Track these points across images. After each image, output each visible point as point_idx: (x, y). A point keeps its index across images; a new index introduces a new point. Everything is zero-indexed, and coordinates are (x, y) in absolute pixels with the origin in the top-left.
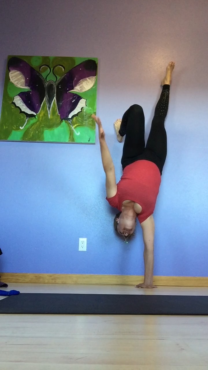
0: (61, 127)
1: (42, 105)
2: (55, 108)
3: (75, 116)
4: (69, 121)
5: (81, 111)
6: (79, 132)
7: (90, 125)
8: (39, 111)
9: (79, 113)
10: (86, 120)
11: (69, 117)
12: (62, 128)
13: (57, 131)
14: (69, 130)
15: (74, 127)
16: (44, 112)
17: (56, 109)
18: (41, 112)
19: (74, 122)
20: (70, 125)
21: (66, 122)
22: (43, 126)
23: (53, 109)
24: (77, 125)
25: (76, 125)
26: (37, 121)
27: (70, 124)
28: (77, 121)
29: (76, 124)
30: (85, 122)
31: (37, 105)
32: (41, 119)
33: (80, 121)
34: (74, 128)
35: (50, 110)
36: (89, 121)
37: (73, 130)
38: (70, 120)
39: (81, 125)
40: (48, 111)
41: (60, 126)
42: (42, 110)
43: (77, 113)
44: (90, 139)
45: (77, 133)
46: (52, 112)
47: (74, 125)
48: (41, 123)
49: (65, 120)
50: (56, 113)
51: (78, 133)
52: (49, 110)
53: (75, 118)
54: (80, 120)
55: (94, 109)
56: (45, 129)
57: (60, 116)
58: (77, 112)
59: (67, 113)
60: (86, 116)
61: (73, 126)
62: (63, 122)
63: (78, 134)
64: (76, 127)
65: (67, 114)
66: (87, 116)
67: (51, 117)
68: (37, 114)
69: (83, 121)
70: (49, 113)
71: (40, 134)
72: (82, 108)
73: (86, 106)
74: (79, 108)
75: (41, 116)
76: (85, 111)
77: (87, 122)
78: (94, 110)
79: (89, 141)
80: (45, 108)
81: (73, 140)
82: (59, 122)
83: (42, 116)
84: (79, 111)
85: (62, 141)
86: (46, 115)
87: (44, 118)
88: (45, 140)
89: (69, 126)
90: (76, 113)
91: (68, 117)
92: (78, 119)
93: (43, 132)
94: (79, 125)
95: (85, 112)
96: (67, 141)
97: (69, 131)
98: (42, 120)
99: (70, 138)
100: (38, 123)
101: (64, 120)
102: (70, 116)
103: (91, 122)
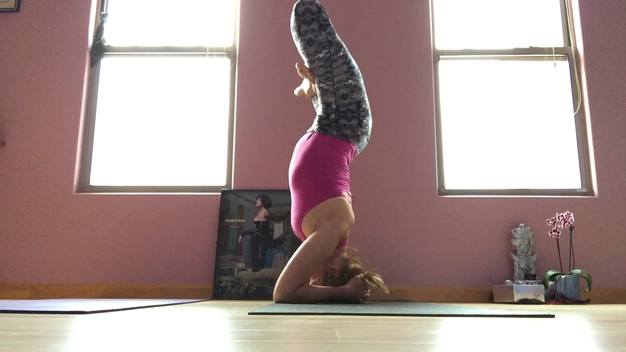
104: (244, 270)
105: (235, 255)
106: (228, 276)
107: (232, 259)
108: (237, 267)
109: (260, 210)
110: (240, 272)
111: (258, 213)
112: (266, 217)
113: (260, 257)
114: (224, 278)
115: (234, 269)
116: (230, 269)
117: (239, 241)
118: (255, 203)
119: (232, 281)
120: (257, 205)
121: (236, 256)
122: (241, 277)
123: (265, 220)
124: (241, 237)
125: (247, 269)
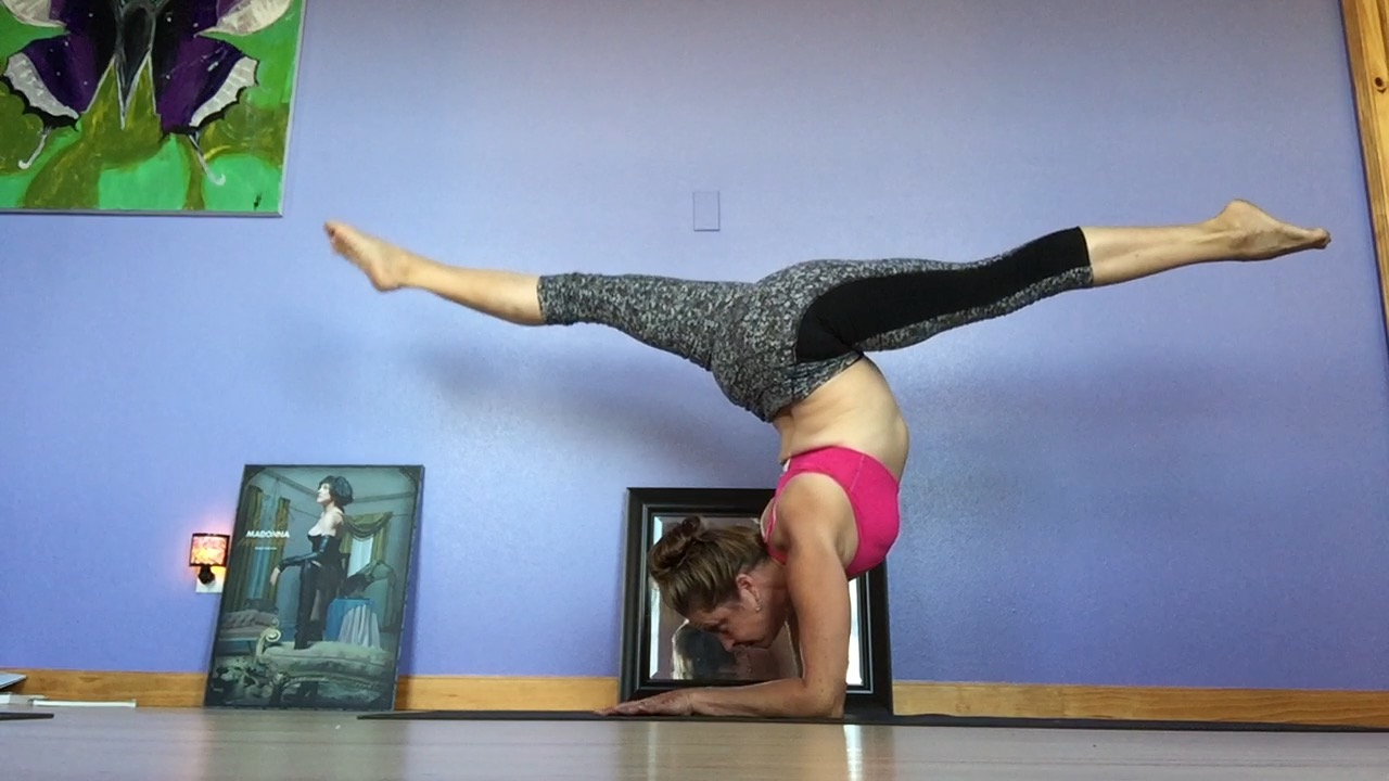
0: (162, 159)
1: (100, 84)
2: (146, 93)
3: (215, 119)
4: (191, 137)
5: (235, 100)
6: (224, 177)
7: (267, 149)
8: (89, 103)
9: (227, 106)
10: (251, 133)
11: (191, 124)
12: (165, 163)
13: (144, 171)
14: (190, 169)
15: (206, 156)
16: (106, 109)
17: (149, 94)
18: (96, 110)
19: (210, 139)
20: (193, 150)
21: (178, 141)
22: (99, 155)
23: (140, 95)
24: (219, 149)
25: (213, 151)
26: (80, 141)
27: (196, 148)
28: (221, 137)
29: (215, 147)
30: (247, 138)
31: (86, 83)
32: (92, 131)
33: (228, 134)
34: (207, 161)
35: (128, 101)
36: (264, 136)
37: (203, 169)
38: (194, 135)
39: (233, 148)
40: (121, 104)
41: (159, 154)
42: (101, 102)
43: (224, 109)
44: (259, 199)
45: (218, 176)
46: (134, 105)
47: (207, 150)
48: (92, 147)
49: (176, 132)
50: (149, 111)
51: (220, 177)
52: (125, 98)
53: (212, 126)
54: (229, 131)
55: (283, 92)
56: (104, 165)
57: (160, 120)
58: (223, 106)
59: (187, 107)
60: (251, 116)
61: (202, 155)
62: (169, 139)
63: (222, 181)
64: (214, 157)
65: (188, 114)
66: (255, 117)
67: (131, 124)
68: (80, 115)
69: (239, 136)
70: (122, 109)
71: (84, 185)
72: (241, 91)
73: (256, 82)
74: (228, 90)
75: (94, 121)
76: (249, 99)
77: (254, 137)
78: (281, 98)
79: (256, 204)
80: (112, 91)
81: (200, 204)
82: (157, 139)
83: (97, 123)
84: (229, 102)
85: (159, 208)
86: (111, 119)
87: (104, 129)
88: (103, 207)
89: (190, 157)
90: (219, 109)
91: (190, 121)
92: (223, 128)
93: (97, 177)
94: (224, 152)
95: (252, 105)
96: (179, 208)
97: (189, 173)
98: (95, 135)
99: (189, 196)
100: (82, 145)
101: (173, 137)
102: (196, 121)
103: (267, 141)
104: (277, 644)
105: (260, 611)
106: (241, 658)
107: (253, 619)
108: (261, 640)
109: (325, 511)
110: (269, 650)
111: (319, 518)
112: (337, 527)
113: (314, 615)
114: (232, 663)
115: (256, 642)
116: (249, 642)
117: (273, 579)
118: (317, 495)
119: (248, 670)
120: (320, 500)
121: (263, 614)
122: (268, 659)
123: (333, 533)
124: (277, 571)
125: (284, 643)
